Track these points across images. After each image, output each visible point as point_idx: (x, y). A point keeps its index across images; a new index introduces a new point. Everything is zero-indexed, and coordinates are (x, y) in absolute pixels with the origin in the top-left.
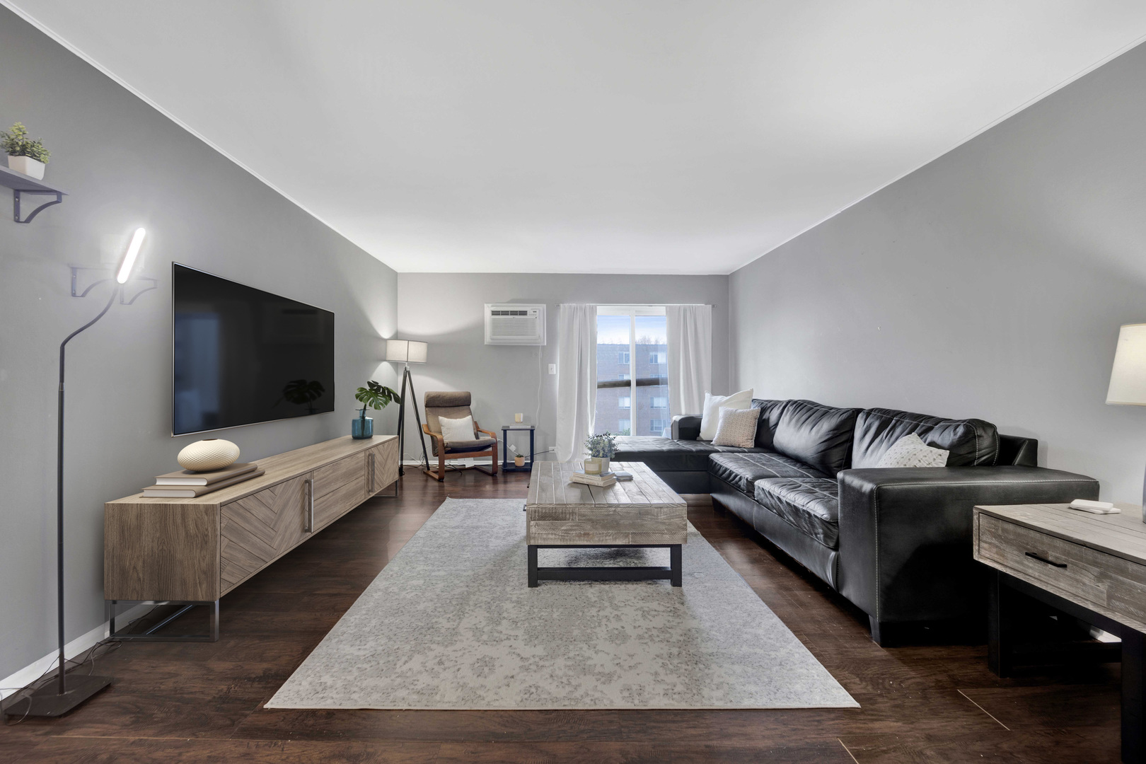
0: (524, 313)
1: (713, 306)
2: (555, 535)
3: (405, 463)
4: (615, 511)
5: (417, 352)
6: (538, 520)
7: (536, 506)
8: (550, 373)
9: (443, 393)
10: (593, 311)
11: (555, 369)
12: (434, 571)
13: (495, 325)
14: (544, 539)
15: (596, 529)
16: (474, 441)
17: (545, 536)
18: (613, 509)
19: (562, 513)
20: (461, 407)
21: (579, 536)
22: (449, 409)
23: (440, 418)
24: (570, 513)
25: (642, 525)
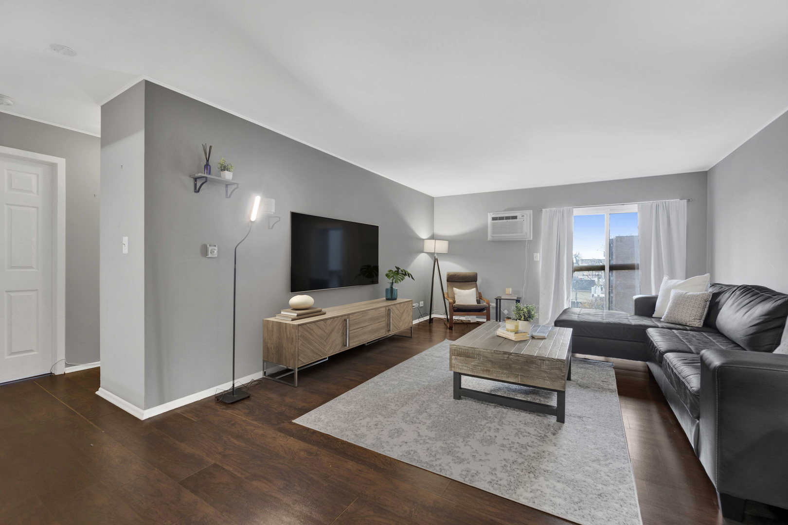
0: (515, 218)
1: (689, 201)
2: (467, 367)
3: (433, 316)
4: (508, 357)
5: (441, 247)
6: (457, 356)
7: (455, 346)
8: (535, 260)
9: (459, 273)
10: (570, 213)
11: (539, 257)
12: (407, 378)
13: (494, 227)
14: (460, 369)
15: (495, 368)
16: (476, 305)
17: (461, 367)
18: (507, 356)
19: (472, 353)
20: (470, 283)
21: (483, 371)
22: (462, 284)
23: (454, 289)
24: (477, 354)
25: (529, 371)
